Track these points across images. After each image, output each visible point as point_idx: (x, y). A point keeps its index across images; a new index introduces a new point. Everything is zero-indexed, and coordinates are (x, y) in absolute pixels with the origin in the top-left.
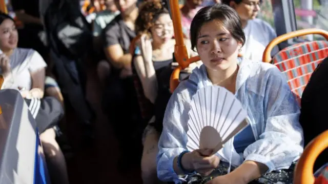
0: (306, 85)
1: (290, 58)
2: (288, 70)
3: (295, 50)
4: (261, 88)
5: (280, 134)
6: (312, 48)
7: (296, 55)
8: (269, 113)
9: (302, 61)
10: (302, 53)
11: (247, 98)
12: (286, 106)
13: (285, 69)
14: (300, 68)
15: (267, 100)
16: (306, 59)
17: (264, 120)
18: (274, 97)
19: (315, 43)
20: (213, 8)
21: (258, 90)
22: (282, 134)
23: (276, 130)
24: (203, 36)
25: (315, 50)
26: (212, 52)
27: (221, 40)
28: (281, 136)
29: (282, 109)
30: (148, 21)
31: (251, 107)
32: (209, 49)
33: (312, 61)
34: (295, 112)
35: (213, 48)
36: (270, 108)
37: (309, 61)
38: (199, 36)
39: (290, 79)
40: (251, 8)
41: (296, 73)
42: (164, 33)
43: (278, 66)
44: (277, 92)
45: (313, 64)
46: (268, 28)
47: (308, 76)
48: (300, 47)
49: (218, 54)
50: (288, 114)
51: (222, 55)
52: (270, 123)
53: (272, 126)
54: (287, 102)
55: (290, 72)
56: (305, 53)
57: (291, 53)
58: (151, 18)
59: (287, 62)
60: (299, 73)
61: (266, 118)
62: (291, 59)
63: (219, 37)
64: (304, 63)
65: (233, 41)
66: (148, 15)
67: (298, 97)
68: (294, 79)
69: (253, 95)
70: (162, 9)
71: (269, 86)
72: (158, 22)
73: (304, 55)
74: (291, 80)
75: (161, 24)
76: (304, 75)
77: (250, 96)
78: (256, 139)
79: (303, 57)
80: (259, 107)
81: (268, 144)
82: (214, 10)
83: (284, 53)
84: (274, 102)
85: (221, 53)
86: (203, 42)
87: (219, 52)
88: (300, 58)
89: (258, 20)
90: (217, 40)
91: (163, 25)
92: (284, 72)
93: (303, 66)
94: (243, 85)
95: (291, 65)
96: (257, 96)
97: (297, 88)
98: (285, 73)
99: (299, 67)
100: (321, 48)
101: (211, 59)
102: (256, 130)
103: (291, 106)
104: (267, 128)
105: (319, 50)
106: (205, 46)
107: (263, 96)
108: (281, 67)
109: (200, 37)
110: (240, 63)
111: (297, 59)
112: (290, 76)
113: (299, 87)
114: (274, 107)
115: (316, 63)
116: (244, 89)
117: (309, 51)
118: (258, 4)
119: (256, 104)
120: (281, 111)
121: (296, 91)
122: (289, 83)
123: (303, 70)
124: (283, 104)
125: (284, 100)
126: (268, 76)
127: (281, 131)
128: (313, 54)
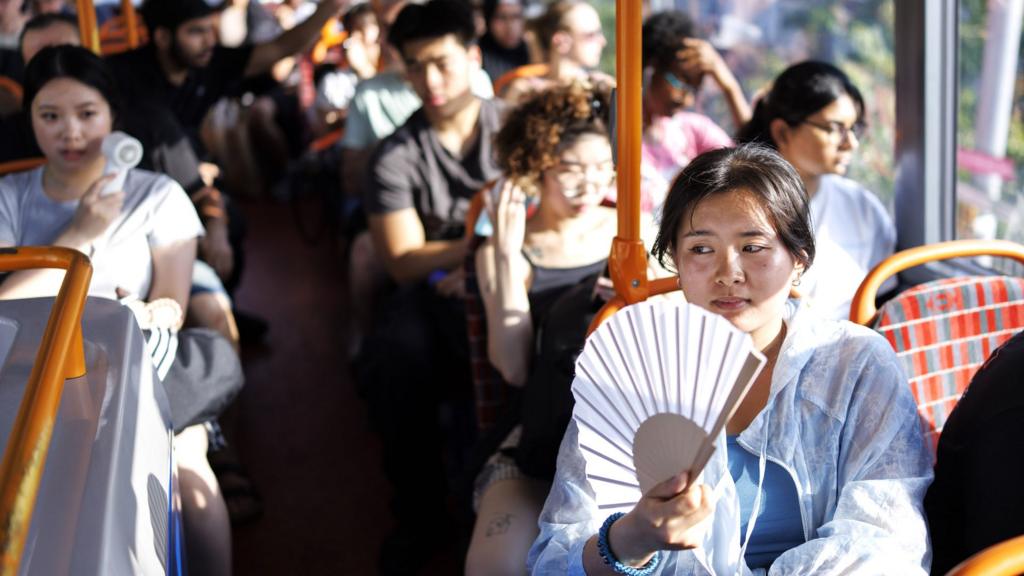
0: (959, 397)
1: (926, 316)
2: (915, 350)
3: (942, 296)
4: (839, 397)
5: (873, 529)
6: (988, 296)
7: (944, 308)
8: (853, 470)
9: (956, 327)
10: (960, 308)
11: (799, 420)
12: (900, 456)
13: (907, 346)
14: (949, 349)
15: (850, 431)
16: (969, 326)
17: (834, 487)
18: (869, 425)
19: (1000, 283)
20: (736, 158)
21: (831, 402)
22: (880, 530)
23: (863, 518)
24: (699, 233)
25: (996, 301)
26: (717, 281)
27: (746, 249)
28: (876, 535)
29: (888, 464)
30: (545, 150)
31: (805, 446)
32: (712, 271)
33: (985, 332)
34: (921, 474)
35: (724, 268)
36: (856, 457)
37: (977, 332)
38: (687, 229)
39: (917, 375)
40: (831, 140)
41: (936, 360)
42: (581, 190)
43: (890, 335)
44: (880, 413)
45: (985, 342)
46: (875, 211)
47: (966, 372)
48: (956, 289)
49: (736, 286)
50: (901, 477)
51: (745, 293)
52: (849, 496)
53: (854, 507)
54: (902, 444)
55: (922, 354)
56: (969, 307)
57: (931, 304)
58: (555, 140)
59: (916, 326)
60: (946, 362)
61: (841, 482)
62: (929, 319)
63: (744, 241)
64: (963, 334)
65: (780, 256)
66: (548, 132)
67: (932, 428)
68: (930, 375)
69: (816, 412)
70: (591, 119)
71: (863, 394)
72: (569, 156)
73: (966, 312)
74: (919, 379)
75: (578, 164)
76: (958, 368)
77: (807, 416)
78: (806, 536)
79: (961, 319)
80: (828, 449)
81: (839, 553)
82: (739, 163)
83: (913, 301)
84: (868, 439)
85: (743, 284)
86: (697, 250)
87: (737, 282)
88: (954, 318)
89: (851, 185)
90: (737, 248)
91: (583, 167)
92: (903, 354)
93: (957, 342)
94: (790, 383)
95: (928, 336)
96: (824, 416)
97: (933, 403)
98: (908, 357)
99: (948, 343)
100: (1014, 299)
101: (714, 298)
102: (810, 511)
103: (913, 457)
104: (839, 510)
105: (1006, 304)
106: (700, 258)
107: (842, 420)
108: (898, 338)
109: (690, 234)
110: (791, 318)
111: (946, 320)
112: (917, 367)
113: (940, 402)
114: (867, 452)
115: (995, 338)
116: (792, 393)
117: (981, 302)
118: (852, 129)
119: (820, 440)
120: (885, 466)
121: (930, 410)
122: (914, 385)
123: (956, 353)
124: (891, 448)
125: (897, 438)
126: (862, 366)
127: (876, 522)
128: (990, 313)
